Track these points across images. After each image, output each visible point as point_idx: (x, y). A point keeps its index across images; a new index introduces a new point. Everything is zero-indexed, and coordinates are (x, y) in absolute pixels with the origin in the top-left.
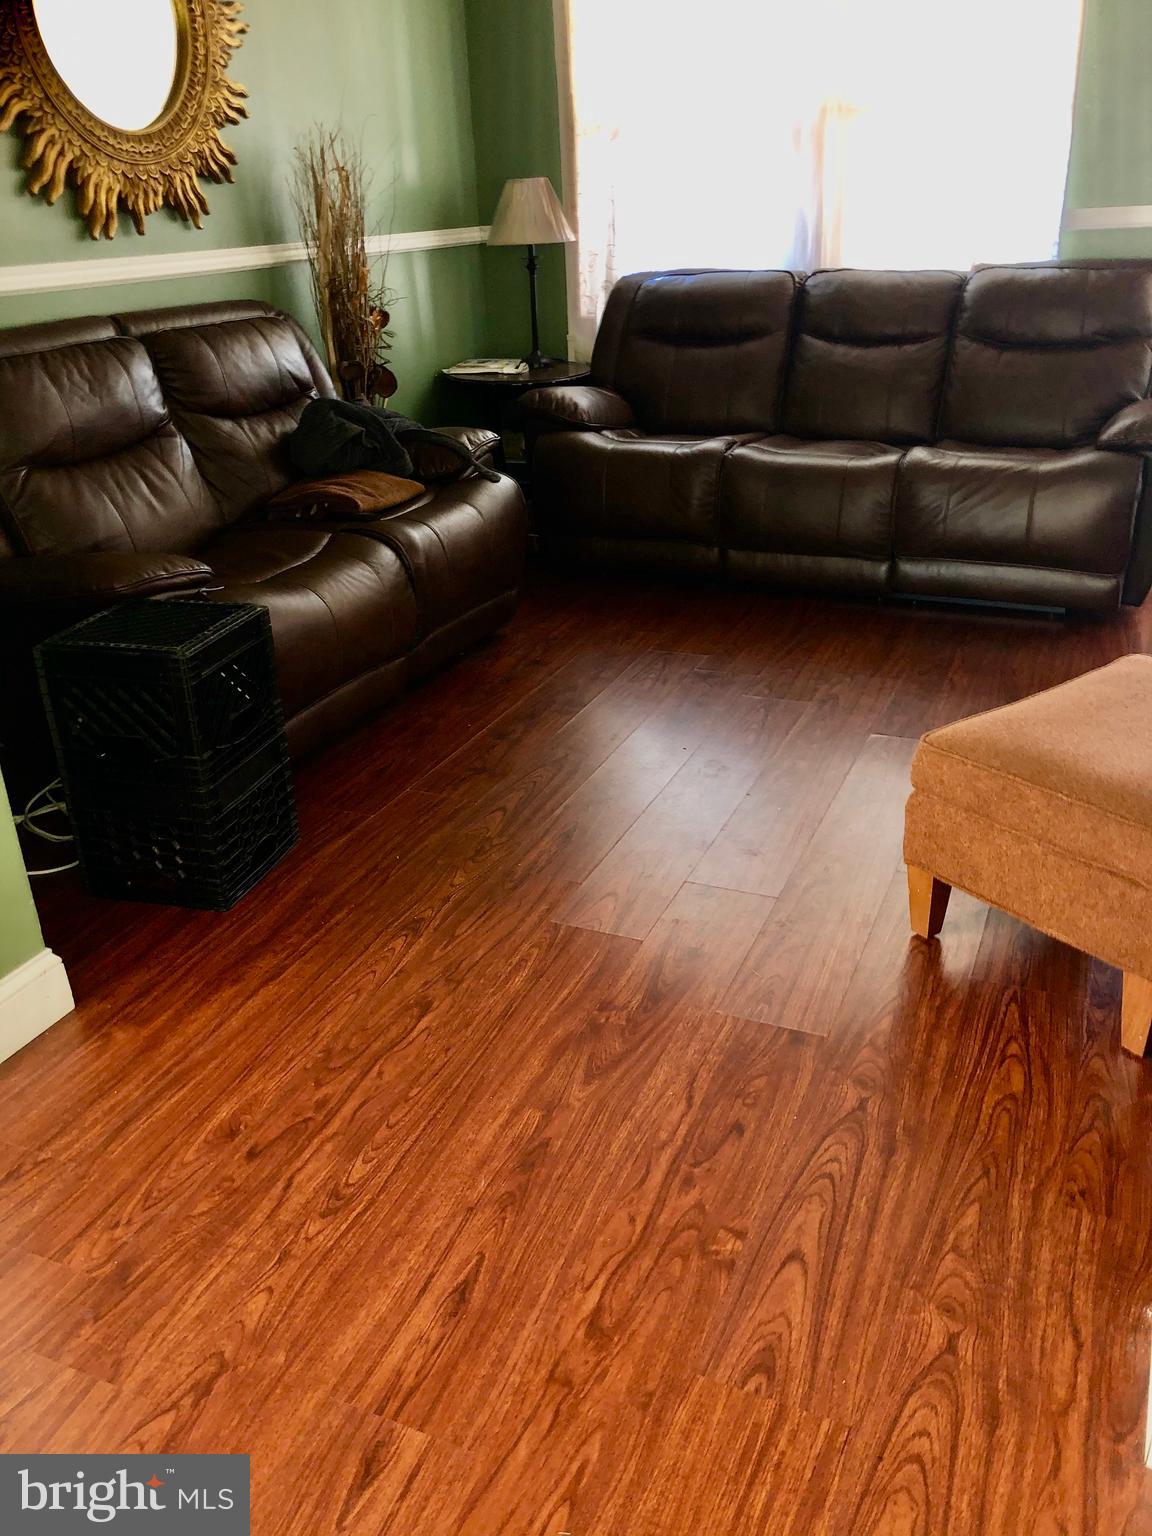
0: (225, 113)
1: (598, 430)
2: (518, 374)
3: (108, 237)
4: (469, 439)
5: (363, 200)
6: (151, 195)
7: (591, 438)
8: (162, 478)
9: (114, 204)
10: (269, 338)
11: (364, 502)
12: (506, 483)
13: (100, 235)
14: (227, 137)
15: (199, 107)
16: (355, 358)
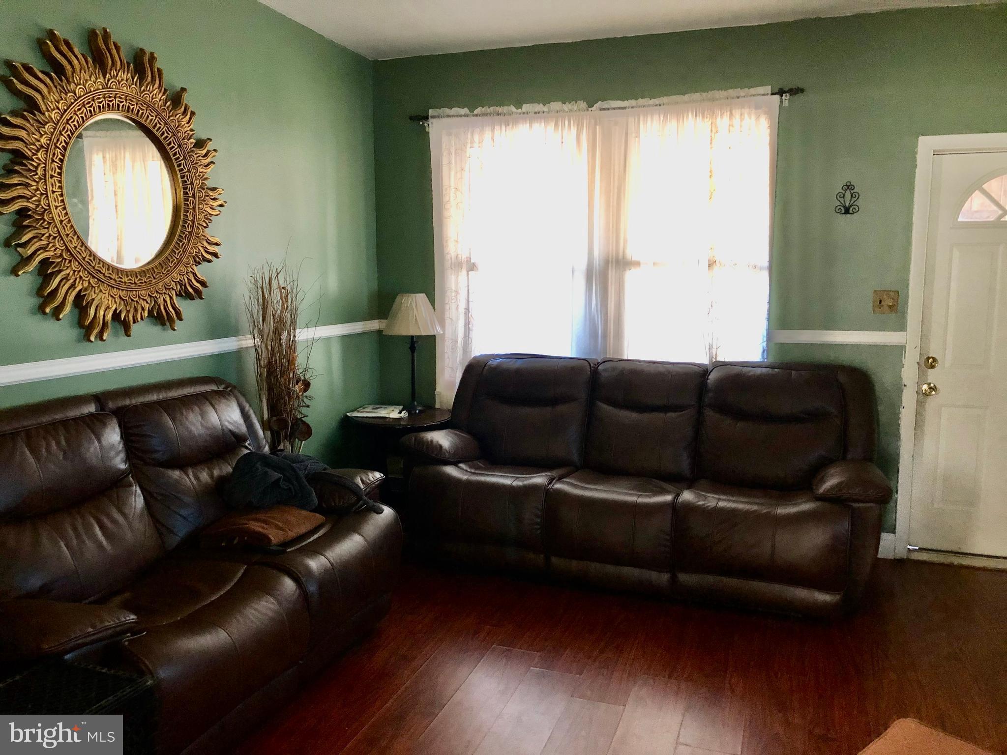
0: (202, 255)
1: (455, 464)
2: (400, 419)
3: (102, 339)
4: (362, 480)
5: (296, 309)
6: (140, 310)
7: (451, 470)
8: (114, 521)
9: (109, 316)
10: (217, 407)
11: (275, 536)
12: (388, 512)
13: (96, 337)
14: (201, 271)
15: (184, 252)
16: (283, 415)
